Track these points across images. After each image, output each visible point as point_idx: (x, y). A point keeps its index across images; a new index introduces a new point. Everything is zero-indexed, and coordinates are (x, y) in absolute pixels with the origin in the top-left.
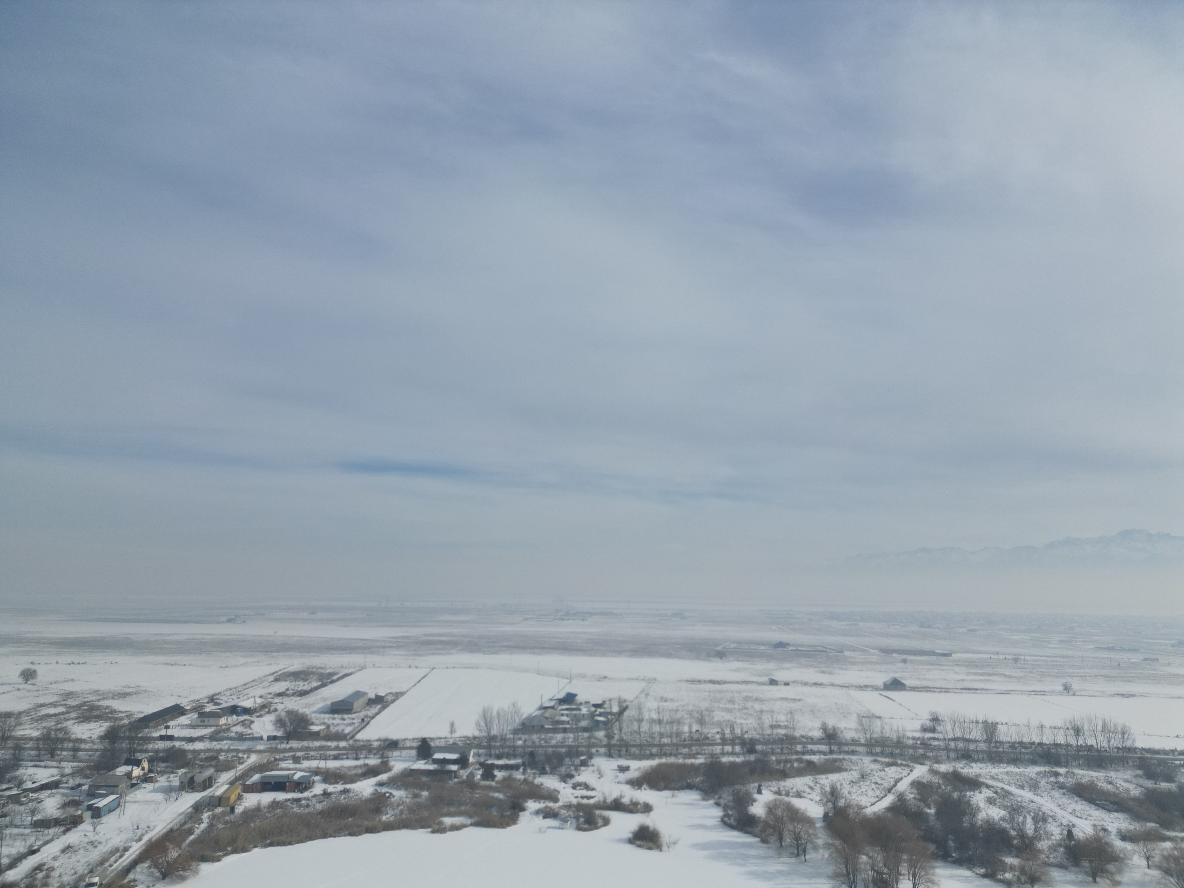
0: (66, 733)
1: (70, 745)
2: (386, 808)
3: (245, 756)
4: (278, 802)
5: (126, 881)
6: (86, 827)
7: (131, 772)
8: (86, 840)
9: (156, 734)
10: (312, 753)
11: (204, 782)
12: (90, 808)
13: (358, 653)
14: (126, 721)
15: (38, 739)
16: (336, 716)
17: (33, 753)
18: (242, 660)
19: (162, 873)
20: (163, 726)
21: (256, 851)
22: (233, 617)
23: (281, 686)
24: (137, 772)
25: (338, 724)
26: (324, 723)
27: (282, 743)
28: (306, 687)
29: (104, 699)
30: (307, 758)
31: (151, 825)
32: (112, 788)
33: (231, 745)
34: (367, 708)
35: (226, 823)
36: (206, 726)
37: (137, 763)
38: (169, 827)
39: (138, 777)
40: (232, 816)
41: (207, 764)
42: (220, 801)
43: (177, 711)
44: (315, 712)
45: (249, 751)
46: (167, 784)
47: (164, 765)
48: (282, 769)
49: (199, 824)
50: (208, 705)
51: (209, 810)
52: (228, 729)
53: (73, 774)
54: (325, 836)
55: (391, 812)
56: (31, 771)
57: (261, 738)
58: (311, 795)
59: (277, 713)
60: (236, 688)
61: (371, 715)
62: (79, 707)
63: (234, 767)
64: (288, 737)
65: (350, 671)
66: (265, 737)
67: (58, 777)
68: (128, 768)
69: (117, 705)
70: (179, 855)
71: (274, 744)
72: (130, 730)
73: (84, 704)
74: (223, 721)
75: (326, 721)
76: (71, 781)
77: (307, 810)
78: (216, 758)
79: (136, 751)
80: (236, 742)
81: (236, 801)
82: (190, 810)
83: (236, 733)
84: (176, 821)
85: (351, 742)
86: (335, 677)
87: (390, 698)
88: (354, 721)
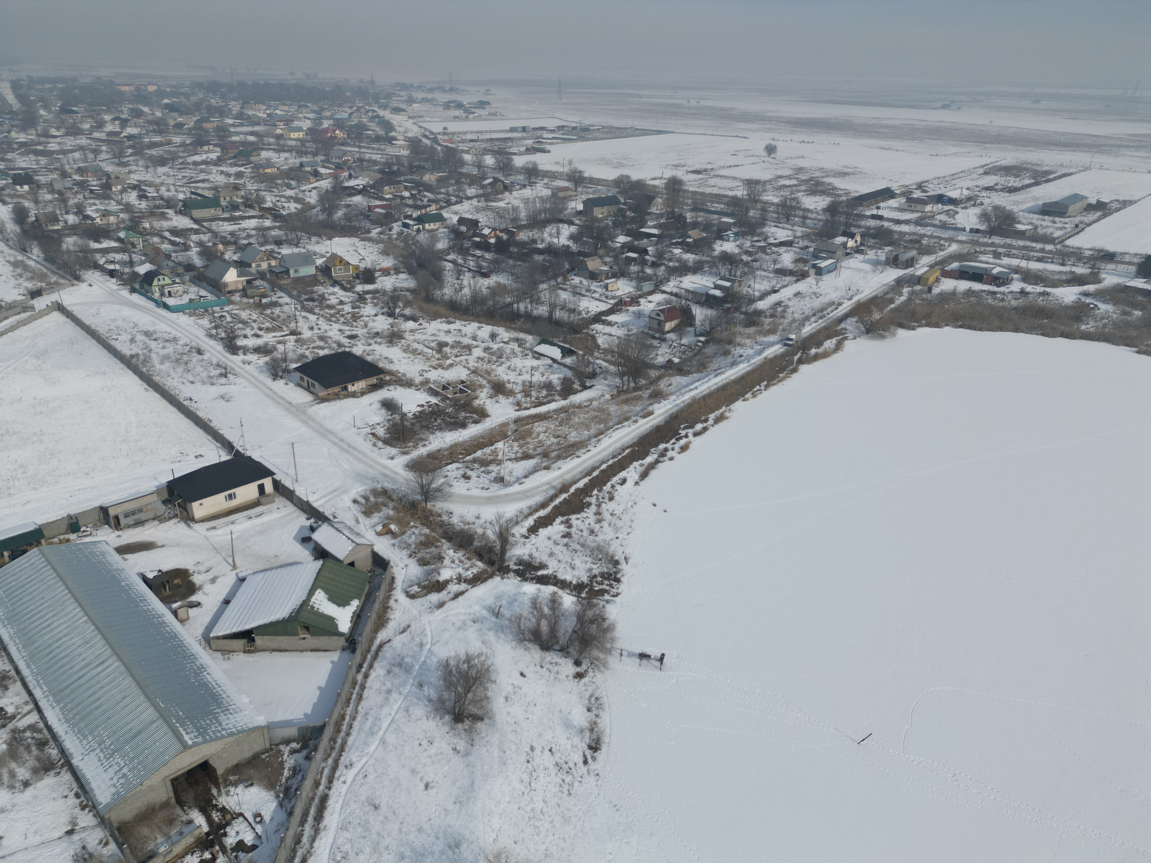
0: (798, 203)
1: (801, 213)
2: (1088, 318)
3: (947, 244)
4: (974, 291)
5: (839, 328)
6: (811, 280)
7: (847, 242)
8: (811, 291)
9: (868, 213)
10: (1014, 251)
11: (907, 261)
12: (814, 266)
13: (1084, 151)
14: (844, 198)
15: (777, 205)
16: (1046, 217)
17: (774, 215)
18: (953, 150)
19: (866, 329)
20: (874, 207)
21: (947, 329)
22: (948, 102)
23: (990, 180)
24: (851, 243)
25: (1047, 226)
26: (1031, 223)
27: (985, 237)
28: (1018, 184)
29: (827, 176)
30: (1008, 256)
31: (860, 289)
32: (831, 253)
33: (934, 232)
34: (1085, 213)
35: (923, 300)
36: (913, 211)
37: (852, 236)
38: (874, 294)
39: (852, 248)
40: (929, 295)
41: (910, 246)
42: (919, 280)
43: (887, 194)
44: (1023, 211)
45: (951, 240)
46: (875, 258)
47: (873, 241)
48: (981, 262)
49: (900, 296)
50: (916, 191)
51: (909, 286)
52: (933, 217)
53: (802, 237)
54: (1016, 330)
55: (1092, 323)
56: (773, 230)
57: (964, 230)
58: (1007, 290)
59: (983, 207)
60: (944, 177)
61: (1087, 222)
62: (807, 181)
63: (935, 253)
64: (992, 232)
65: (1071, 171)
66: (968, 229)
67: (791, 238)
68: (845, 239)
69: (838, 183)
70: (881, 318)
71: (976, 237)
72: (847, 206)
73: (812, 179)
74: (928, 208)
75: (1034, 221)
76: (801, 243)
77: (1001, 304)
78: (919, 242)
79: (851, 225)
80: (939, 230)
81: (933, 283)
82: (893, 283)
83: (940, 221)
84: (881, 290)
85: (1059, 247)
86: (1052, 176)
87: (1115, 205)
88: (1066, 226)
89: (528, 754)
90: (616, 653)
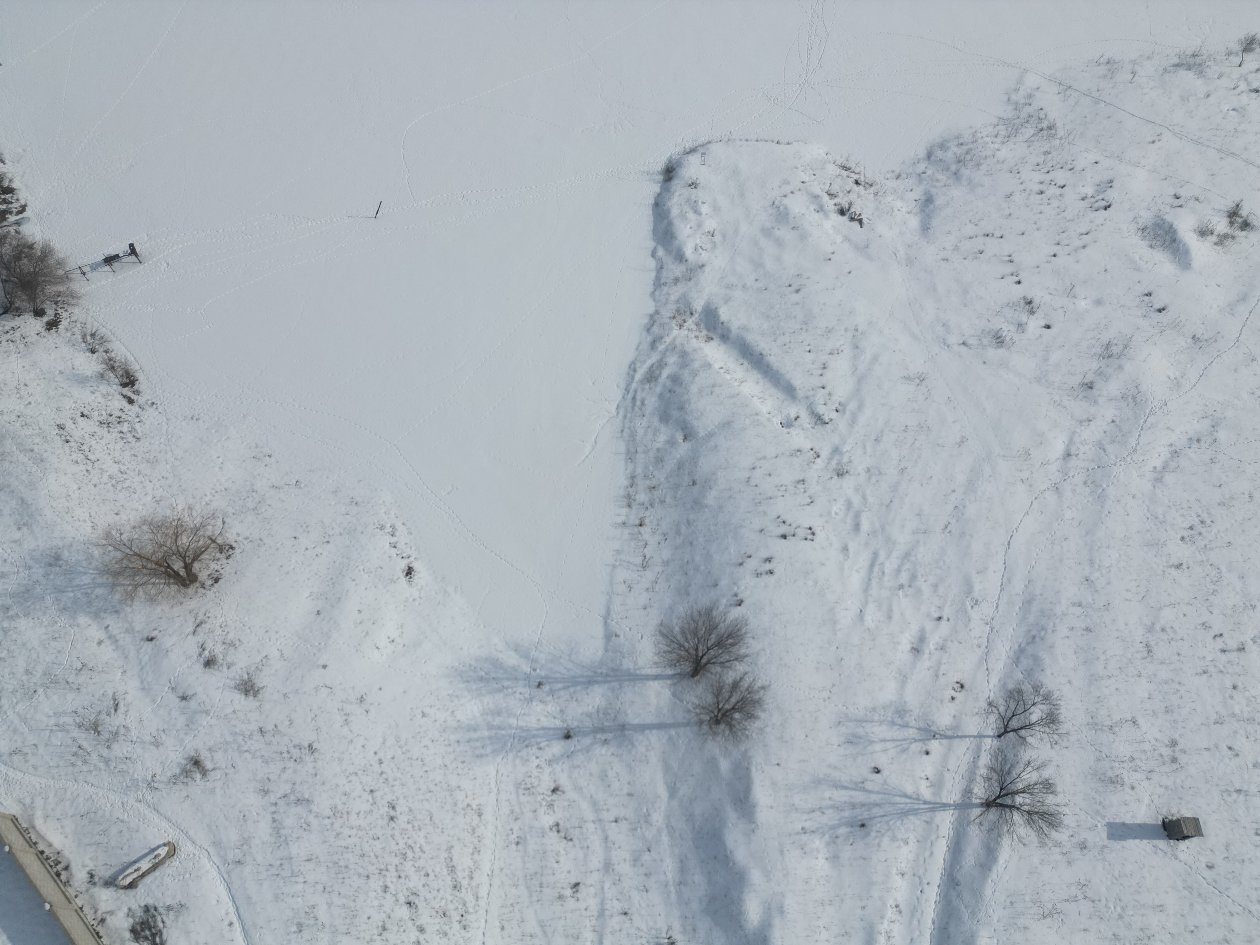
89: (61, 435)
90: (77, 275)
